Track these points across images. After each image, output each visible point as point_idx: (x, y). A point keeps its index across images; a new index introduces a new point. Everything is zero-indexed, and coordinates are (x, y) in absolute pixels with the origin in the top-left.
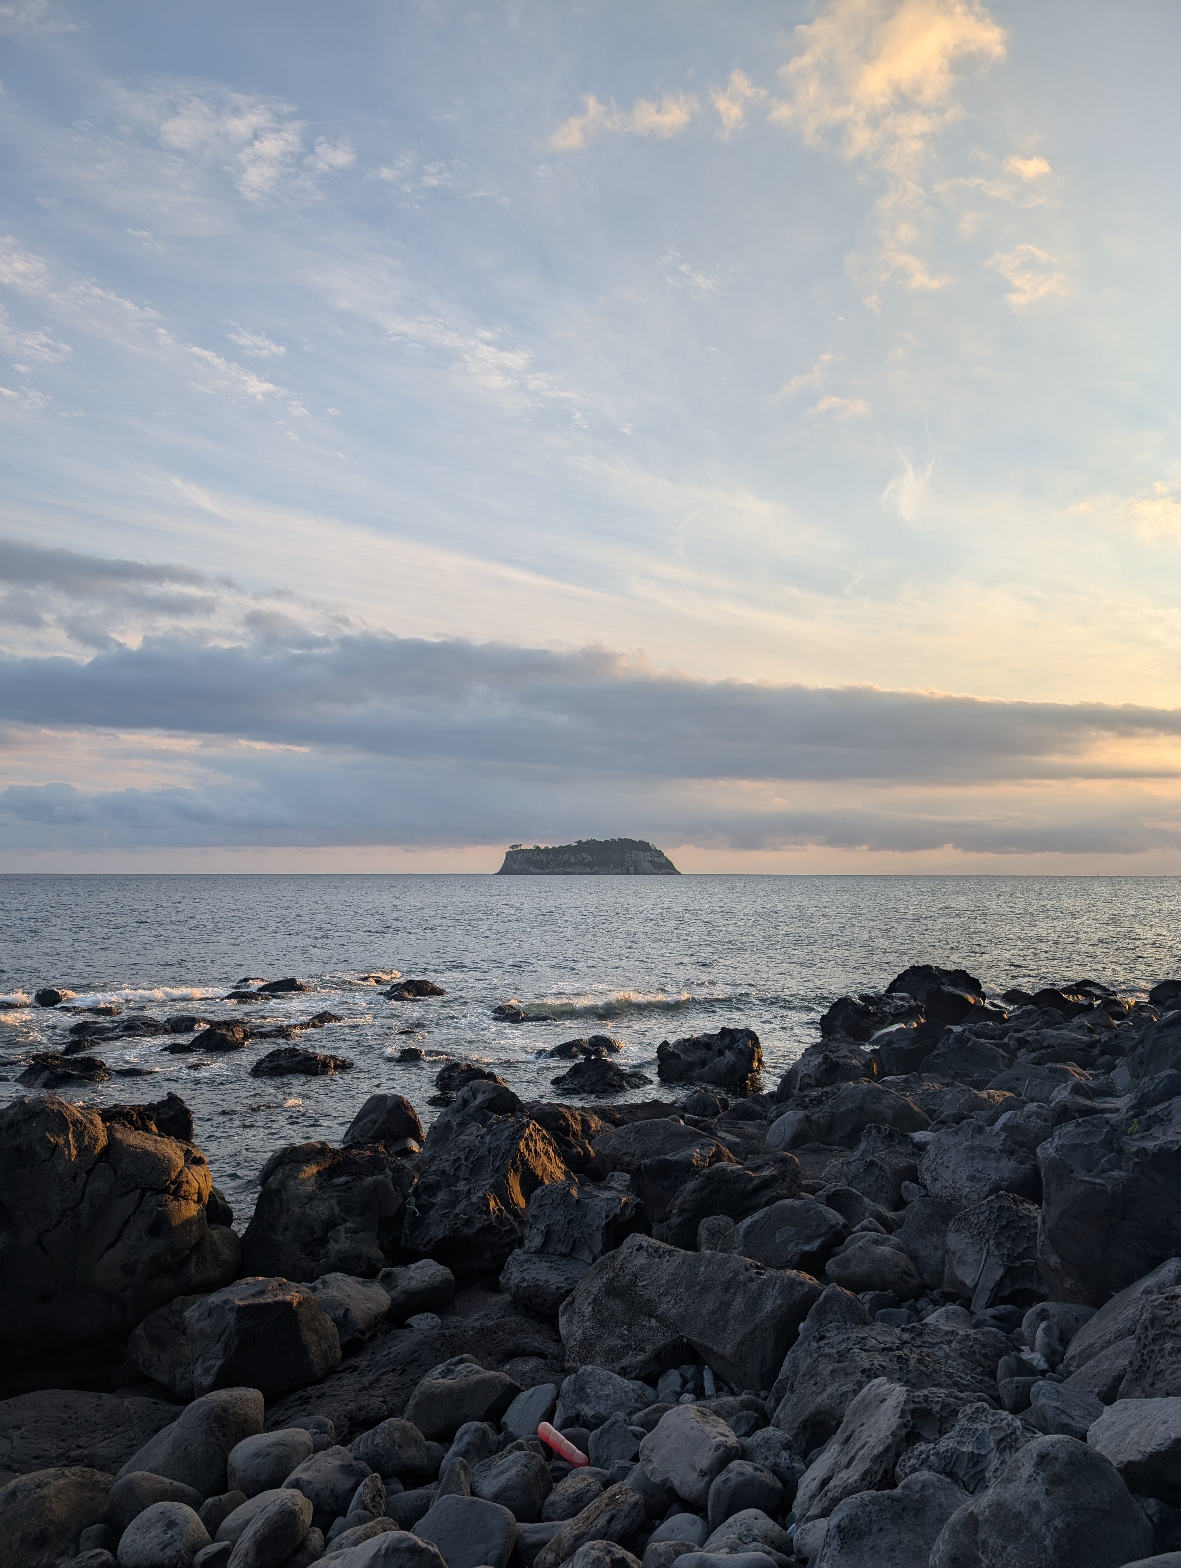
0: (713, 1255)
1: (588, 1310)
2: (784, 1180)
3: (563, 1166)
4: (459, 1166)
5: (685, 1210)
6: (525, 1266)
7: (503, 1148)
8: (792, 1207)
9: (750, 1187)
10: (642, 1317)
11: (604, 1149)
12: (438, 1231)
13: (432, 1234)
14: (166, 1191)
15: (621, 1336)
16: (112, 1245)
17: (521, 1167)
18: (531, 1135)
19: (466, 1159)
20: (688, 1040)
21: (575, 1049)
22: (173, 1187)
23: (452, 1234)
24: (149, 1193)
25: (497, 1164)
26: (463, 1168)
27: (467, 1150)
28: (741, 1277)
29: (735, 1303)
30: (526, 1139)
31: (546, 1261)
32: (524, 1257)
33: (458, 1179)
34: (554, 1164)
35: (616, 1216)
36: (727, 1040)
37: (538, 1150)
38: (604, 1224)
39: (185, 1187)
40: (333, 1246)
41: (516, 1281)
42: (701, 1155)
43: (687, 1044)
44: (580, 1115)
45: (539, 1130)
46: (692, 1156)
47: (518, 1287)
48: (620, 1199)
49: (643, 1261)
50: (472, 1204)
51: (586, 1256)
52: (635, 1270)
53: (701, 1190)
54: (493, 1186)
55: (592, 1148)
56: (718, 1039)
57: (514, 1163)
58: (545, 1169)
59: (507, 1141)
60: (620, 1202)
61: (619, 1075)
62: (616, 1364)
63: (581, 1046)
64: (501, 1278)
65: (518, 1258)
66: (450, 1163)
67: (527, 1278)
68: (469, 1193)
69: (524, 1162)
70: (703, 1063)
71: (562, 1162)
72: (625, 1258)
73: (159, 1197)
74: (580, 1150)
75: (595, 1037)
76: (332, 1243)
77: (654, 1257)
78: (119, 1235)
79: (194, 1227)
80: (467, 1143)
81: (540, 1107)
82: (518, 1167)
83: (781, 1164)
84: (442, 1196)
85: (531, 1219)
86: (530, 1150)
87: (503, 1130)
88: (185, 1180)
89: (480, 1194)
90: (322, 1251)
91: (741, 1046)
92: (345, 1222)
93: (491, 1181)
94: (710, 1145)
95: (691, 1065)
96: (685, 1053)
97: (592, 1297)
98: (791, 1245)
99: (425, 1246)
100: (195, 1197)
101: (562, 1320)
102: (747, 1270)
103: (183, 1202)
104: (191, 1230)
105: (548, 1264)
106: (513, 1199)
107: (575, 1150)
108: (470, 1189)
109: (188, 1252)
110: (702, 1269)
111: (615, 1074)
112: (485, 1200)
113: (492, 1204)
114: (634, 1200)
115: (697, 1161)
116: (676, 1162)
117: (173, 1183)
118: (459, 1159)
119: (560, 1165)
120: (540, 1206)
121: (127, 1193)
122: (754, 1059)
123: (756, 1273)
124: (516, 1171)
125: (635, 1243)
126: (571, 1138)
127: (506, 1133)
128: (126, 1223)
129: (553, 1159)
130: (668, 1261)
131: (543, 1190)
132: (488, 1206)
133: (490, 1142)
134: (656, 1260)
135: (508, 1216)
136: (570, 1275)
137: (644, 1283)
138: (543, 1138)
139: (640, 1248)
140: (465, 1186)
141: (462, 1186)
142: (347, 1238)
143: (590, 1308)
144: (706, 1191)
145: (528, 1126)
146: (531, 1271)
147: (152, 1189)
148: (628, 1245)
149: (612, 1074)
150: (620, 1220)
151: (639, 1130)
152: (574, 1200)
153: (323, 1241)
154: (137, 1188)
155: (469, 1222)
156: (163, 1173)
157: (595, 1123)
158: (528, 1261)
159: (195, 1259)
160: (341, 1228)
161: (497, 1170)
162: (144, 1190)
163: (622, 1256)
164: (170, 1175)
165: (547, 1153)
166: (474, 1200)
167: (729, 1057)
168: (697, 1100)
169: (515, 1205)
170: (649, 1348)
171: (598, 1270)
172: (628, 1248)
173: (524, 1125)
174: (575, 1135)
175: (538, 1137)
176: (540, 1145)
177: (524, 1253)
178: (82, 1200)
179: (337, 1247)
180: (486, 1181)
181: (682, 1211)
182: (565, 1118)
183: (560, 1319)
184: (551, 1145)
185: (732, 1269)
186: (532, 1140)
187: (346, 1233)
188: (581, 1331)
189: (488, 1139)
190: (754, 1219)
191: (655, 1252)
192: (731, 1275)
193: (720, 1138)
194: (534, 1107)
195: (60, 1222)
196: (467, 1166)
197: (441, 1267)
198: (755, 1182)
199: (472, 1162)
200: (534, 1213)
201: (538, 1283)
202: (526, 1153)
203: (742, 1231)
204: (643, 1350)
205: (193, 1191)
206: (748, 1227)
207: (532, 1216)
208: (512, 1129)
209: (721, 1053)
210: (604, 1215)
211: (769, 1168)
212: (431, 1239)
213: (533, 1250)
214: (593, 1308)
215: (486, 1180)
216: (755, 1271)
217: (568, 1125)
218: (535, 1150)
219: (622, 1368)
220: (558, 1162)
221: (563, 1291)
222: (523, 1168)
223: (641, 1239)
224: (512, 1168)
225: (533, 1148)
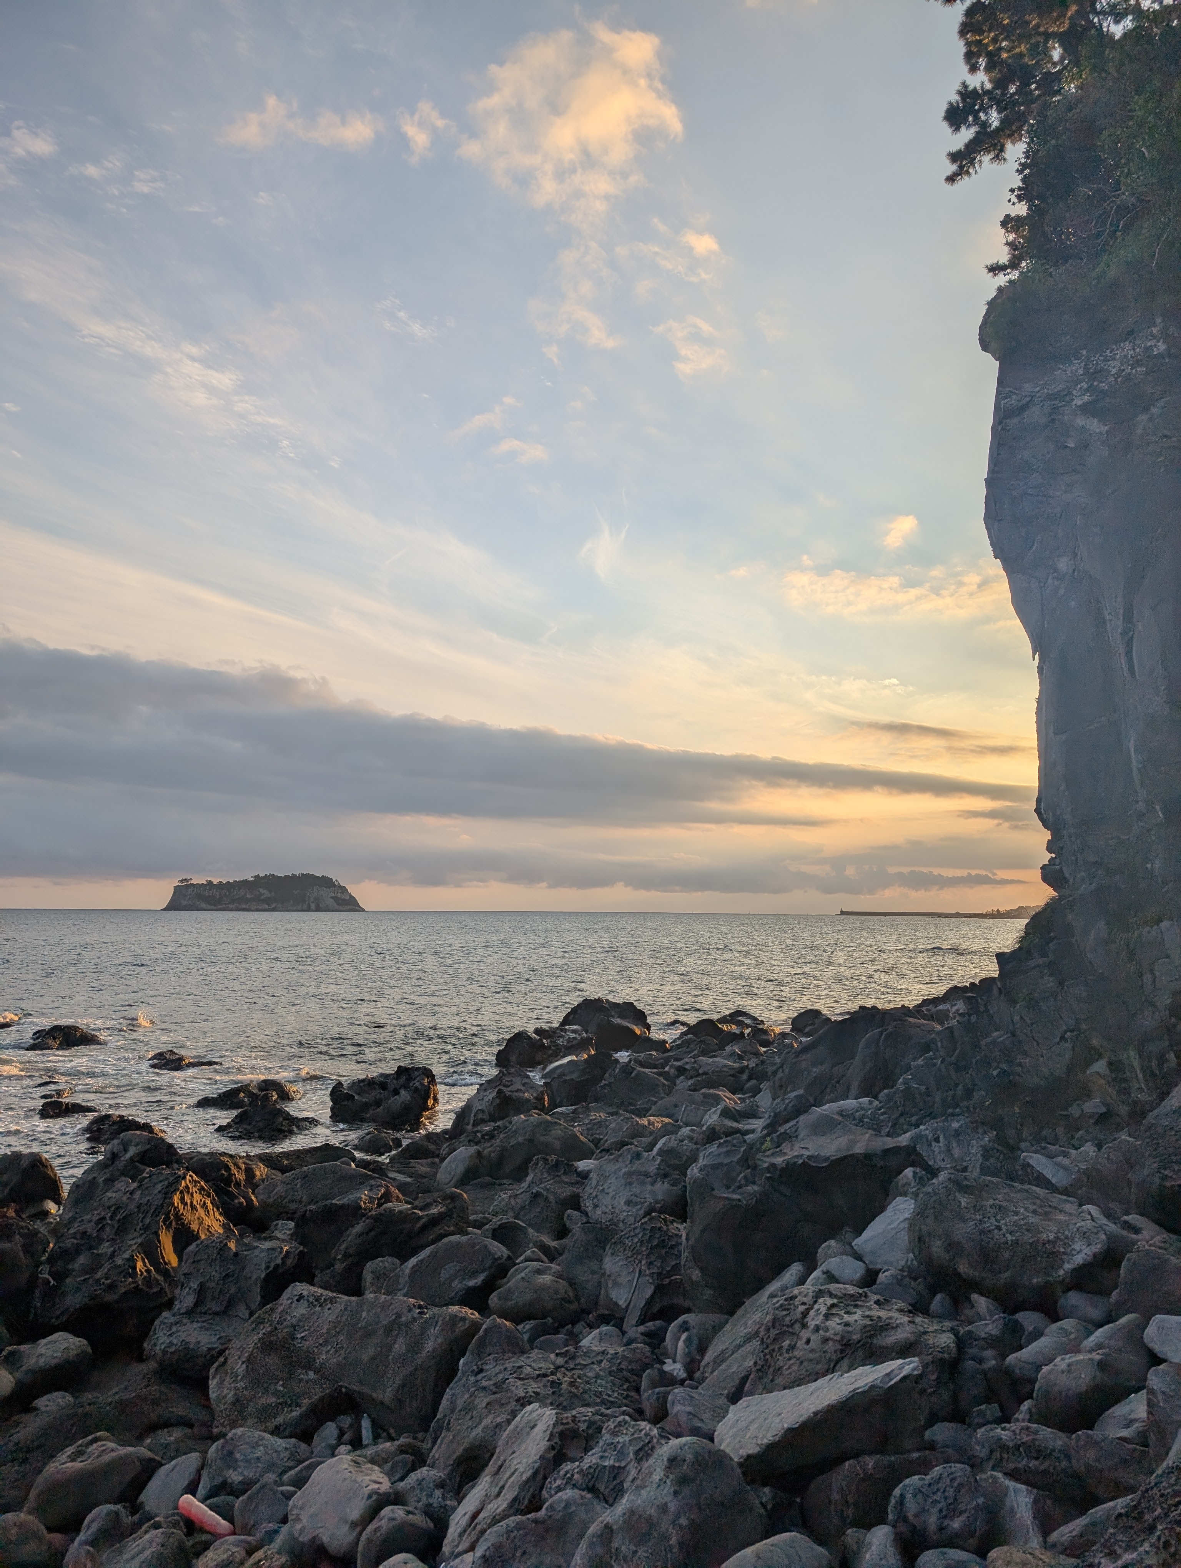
0: (376, 1299)
1: (241, 1369)
2: (451, 1217)
3: (222, 1219)
4: (104, 1225)
5: (351, 1256)
6: (174, 1329)
7: (155, 1203)
8: (459, 1243)
9: (418, 1225)
10: (299, 1371)
11: (269, 1197)
13: (67, 1304)
15: (277, 1393)
17: (174, 1223)
18: (187, 1187)
19: (112, 1218)
20: (363, 1080)
21: (242, 1095)
23: (91, 1302)
25: (148, 1221)
26: (108, 1229)
27: (113, 1209)
28: (404, 1319)
29: (396, 1346)
30: (182, 1192)
31: (198, 1321)
32: (172, 1320)
33: (101, 1240)
34: (212, 1217)
35: (277, 1266)
36: (403, 1080)
37: (195, 1203)
38: (263, 1276)
41: (163, 1347)
42: (370, 1197)
43: (362, 1084)
44: (244, 1163)
45: (196, 1182)
46: (360, 1198)
47: (164, 1352)
48: (282, 1248)
49: (304, 1312)
50: (116, 1266)
51: (242, 1311)
52: (294, 1321)
53: (367, 1233)
54: (141, 1244)
55: (256, 1197)
56: (394, 1078)
57: (167, 1218)
58: (201, 1224)
59: (160, 1196)
60: (281, 1252)
61: (288, 1119)
62: (268, 1424)
63: (249, 1091)
64: (145, 1345)
65: (166, 1321)
66: (92, 1223)
67: (175, 1341)
68: (113, 1255)
69: (178, 1217)
70: (378, 1103)
71: (221, 1214)
72: (283, 1310)
74: (242, 1200)
75: (265, 1081)
77: (315, 1306)
80: (113, 1201)
81: (200, 1157)
82: (171, 1222)
83: (449, 1201)
84: (82, 1260)
85: (182, 1277)
86: (186, 1203)
87: (155, 1184)
89: (126, 1255)
91: (417, 1084)
93: (139, 1240)
94: (379, 1186)
95: (366, 1106)
96: (359, 1094)
97: (246, 1355)
98: (456, 1282)
101: (213, 1384)
102: (410, 1310)
105: (199, 1325)
106: (163, 1258)
107: (236, 1201)
108: (114, 1251)
110: (364, 1314)
111: (285, 1119)
112: (132, 1261)
113: (139, 1265)
114: (297, 1248)
115: (365, 1203)
116: (343, 1205)
118: (104, 1218)
119: (218, 1217)
120: (194, 1262)
122: (429, 1097)
123: (419, 1313)
124: (168, 1227)
125: (296, 1293)
126: (233, 1189)
127: (159, 1187)
129: (211, 1212)
130: (329, 1309)
131: (197, 1245)
132: (134, 1268)
133: (140, 1199)
134: (317, 1309)
135: (156, 1276)
136: (223, 1334)
137: (303, 1335)
138: (202, 1189)
139: (301, 1297)
140: (108, 1247)
141: (105, 1248)
143: (244, 1366)
144: (372, 1234)
145: (184, 1178)
146: (180, 1333)
148: (289, 1296)
149: (281, 1119)
150: (280, 1271)
151: (307, 1176)
152: (232, 1253)
155: (112, 1287)
157: (261, 1171)
158: (178, 1323)
161: (146, 1228)
163: (281, 1308)
165: (204, 1205)
166: (119, 1262)
167: (405, 1095)
168: (370, 1141)
169: (166, 1263)
170: (306, 1402)
171: (254, 1325)
172: (288, 1299)
173: (179, 1177)
174: (238, 1184)
175: (195, 1189)
176: (197, 1197)
177: (173, 1315)
180: (134, 1241)
181: (346, 1255)
182: (227, 1168)
183: (210, 1382)
184: (209, 1196)
185: (395, 1311)
186: (188, 1192)
188: (232, 1393)
189: (137, 1195)
190: (420, 1258)
191: (316, 1300)
192: (394, 1317)
193: (391, 1178)
194: (192, 1158)
196: (113, 1226)
197: (77, 1340)
198: (424, 1220)
199: (119, 1220)
200: (186, 1271)
201: (187, 1345)
202: (181, 1207)
203: (407, 1272)
204: (298, 1405)
206: (414, 1267)
207: (184, 1274)
208: (166, 1182)
209: (396, 1092)
210: (263, 1266)
211: (436, 1206)
212: (66, 1310)
213: (183, 1311)
214: (247, 1367)
215: (133, 1239)
216: (418, 1311)
217: (231, 1175)
218: (192, 1203)
219: (276, 1427)
220: (217, 1214)
221: (214, 1352)
222: (177, 1224)
223: (302, 1288)
224: (164, 1224)
225: (189, 1202)
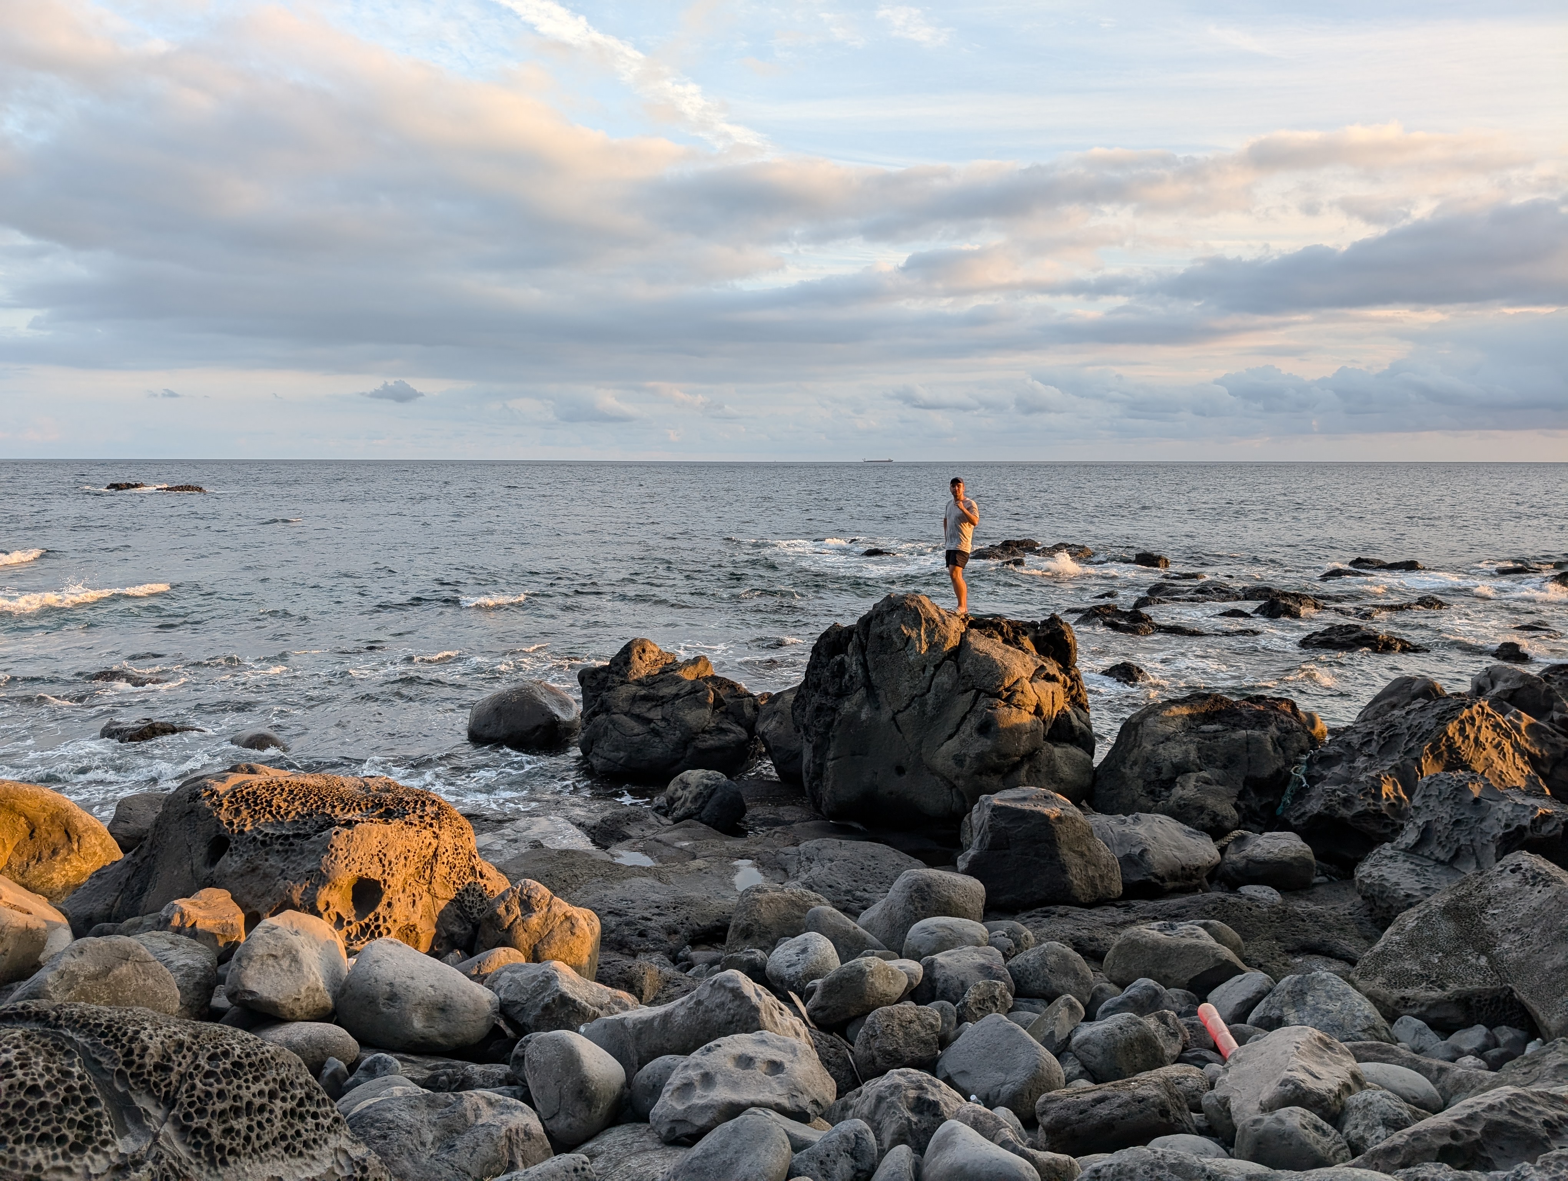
3: (1527, 769)
6: (1383, 862)
7: (1426, 727)
12: (1314, 806)
13: (1308, 807)
14: (998, 695)
15: (1424, 965)
16: (951, 737)
17: (1446, 754)
18: (1472, 718)
22: (1005, 694)
23: (1327, 812)
24: (982, 695)
25: (1411, 745)
30: (1462, 722)
32: (1389, 853)
33: (1360, 754)
34: (1510, 763)
37: (1482, 740)
39: (1019, 696)
40: (1178, 791)
45: (1488, 714)
48: (1536, 808)
49: (1510, 885)
51: (1472, 870)
58: (1490, 766)
59: (1434, 721)
60: (1533, 812)
65: (1383, 852)
66: (1360, 735)
69: (1453, 749)
71: (1525, 763)
73: (991, 700)
76: (1178, 788)
77: (1527, 883)
78: (958, 730)
79: (1025, 737)
80: (1393, 717)
82: (1441, 752)
84: (1336, 770)
86: (1468, 737)
88: (1020, 689)
89: (1373, 774)
90: (1164, 793)
92: (1201, 770)
99: (1297, 818)
100: (1032, 709)
103: (1014, 709)
104: (1020, 738)
109: (1017, 758)
112: (1375, 781)
113: (1388, 788)
117: (1007, 690)
119: (1521, 765)
120: (1424, 796)
121: (966, 691)
124: (1437, 758)
127: (1437, 711)
128: (964, 718)
129: (1509, 756)
132: (1379, 789)
134: (1528, 887)
136: (1434, 886)
138: (1496, 725)
139: (1517, 869)
142: (1196, 787)
145: (1469, 707)
147: (986, 692)
152: (1471, 798)
153: (1169, 784)
154: (973, 688)
155: (1347, 802)
156: (997, 679)
158: (1391, 857)
159: (1026, 767)
160: (1193, 776)
161: (1409, 752)
162: (979, 692)
164: (1003, 681)
165: (1498, 746)
166: (1364, 778)
175: (1485, 723)
176: (1487, 734)
177: (1392, 848)
178: (929, 691)
179: (1181, 792)
184: (1509, 737)
186: (1473, 724)
187: (1197, 781)
191: (1533, 878)
195: (909, 705)
197: (1300, 844)
199: (1384, 739)
200: (1416, 804)
202: (1458, 740)
204: (1442, 987)
205: (1027, 702)
207: (1414, 807)
212: (1304, 813)
213: (1402, 846)
215: (1393, 759)
218: (1476, 739)
220: (1519, 763)
222: (1451, 757)
224: (1432, 753)
225: (1472, 736)
